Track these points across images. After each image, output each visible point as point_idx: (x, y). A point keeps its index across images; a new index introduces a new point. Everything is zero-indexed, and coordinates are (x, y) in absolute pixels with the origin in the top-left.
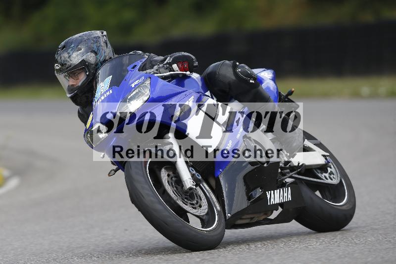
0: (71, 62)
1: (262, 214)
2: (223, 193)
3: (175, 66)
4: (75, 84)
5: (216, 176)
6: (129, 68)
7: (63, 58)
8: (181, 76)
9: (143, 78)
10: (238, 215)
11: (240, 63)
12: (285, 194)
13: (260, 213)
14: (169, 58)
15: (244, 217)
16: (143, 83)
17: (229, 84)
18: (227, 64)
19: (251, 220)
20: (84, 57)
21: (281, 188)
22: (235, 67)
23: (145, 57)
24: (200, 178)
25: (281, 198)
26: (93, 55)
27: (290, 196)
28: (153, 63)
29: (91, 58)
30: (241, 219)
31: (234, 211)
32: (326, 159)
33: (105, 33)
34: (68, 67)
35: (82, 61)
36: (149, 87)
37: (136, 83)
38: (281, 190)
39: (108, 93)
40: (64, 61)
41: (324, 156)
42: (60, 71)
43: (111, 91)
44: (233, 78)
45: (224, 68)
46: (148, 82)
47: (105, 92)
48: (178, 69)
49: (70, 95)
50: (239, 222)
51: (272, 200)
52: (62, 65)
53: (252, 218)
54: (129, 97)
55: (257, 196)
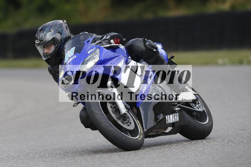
0: (46, 39)
1: (163, 129)
2: (141, 117)
3: (112, 41)
4: (48, 52)
5: (137, 107)
6: (85, 42)
7: (41, 36)
8: (115, 47)
9: (95, 48)
10: (150, 130)
11: (147, 40)
12: (176, 117)
13: (162, 128)
14: (105, 36)
15: (153, 131)
16: (95, 51)
17: (142, 52)
18: (139, 40)
19: (157, 133)
20: (54, 36)
21: (173, 113)
22: (145, 42)
23: (94, 36)
24: (129, 107)
25: (174, 120)
26: (59, 34)
27: (178, 119)
28: (96, 39)
29: (58, 36)
30: (152, 132)
31: (148, 128)
32: (196, 96)
33: (65, 21)
34: (44, 42)
35: (53, 38)
36: (99, 53)
37: (91, 51)
38: (174, 115)
39: (73, 57)
40: (42, 38)
41: (195, 94)
42: (39, 44)
43: (75, 56)
44: (144, 48)
45: (139, 43)
46: (98, 50)
47: (72, 57)
48: (114, 43)
49: (45, 59)
50: (151, 134)
51: (169, 121)
52: (41, 41)
53: (157, 132)
54: (86, 60)
55: (161, 118)
